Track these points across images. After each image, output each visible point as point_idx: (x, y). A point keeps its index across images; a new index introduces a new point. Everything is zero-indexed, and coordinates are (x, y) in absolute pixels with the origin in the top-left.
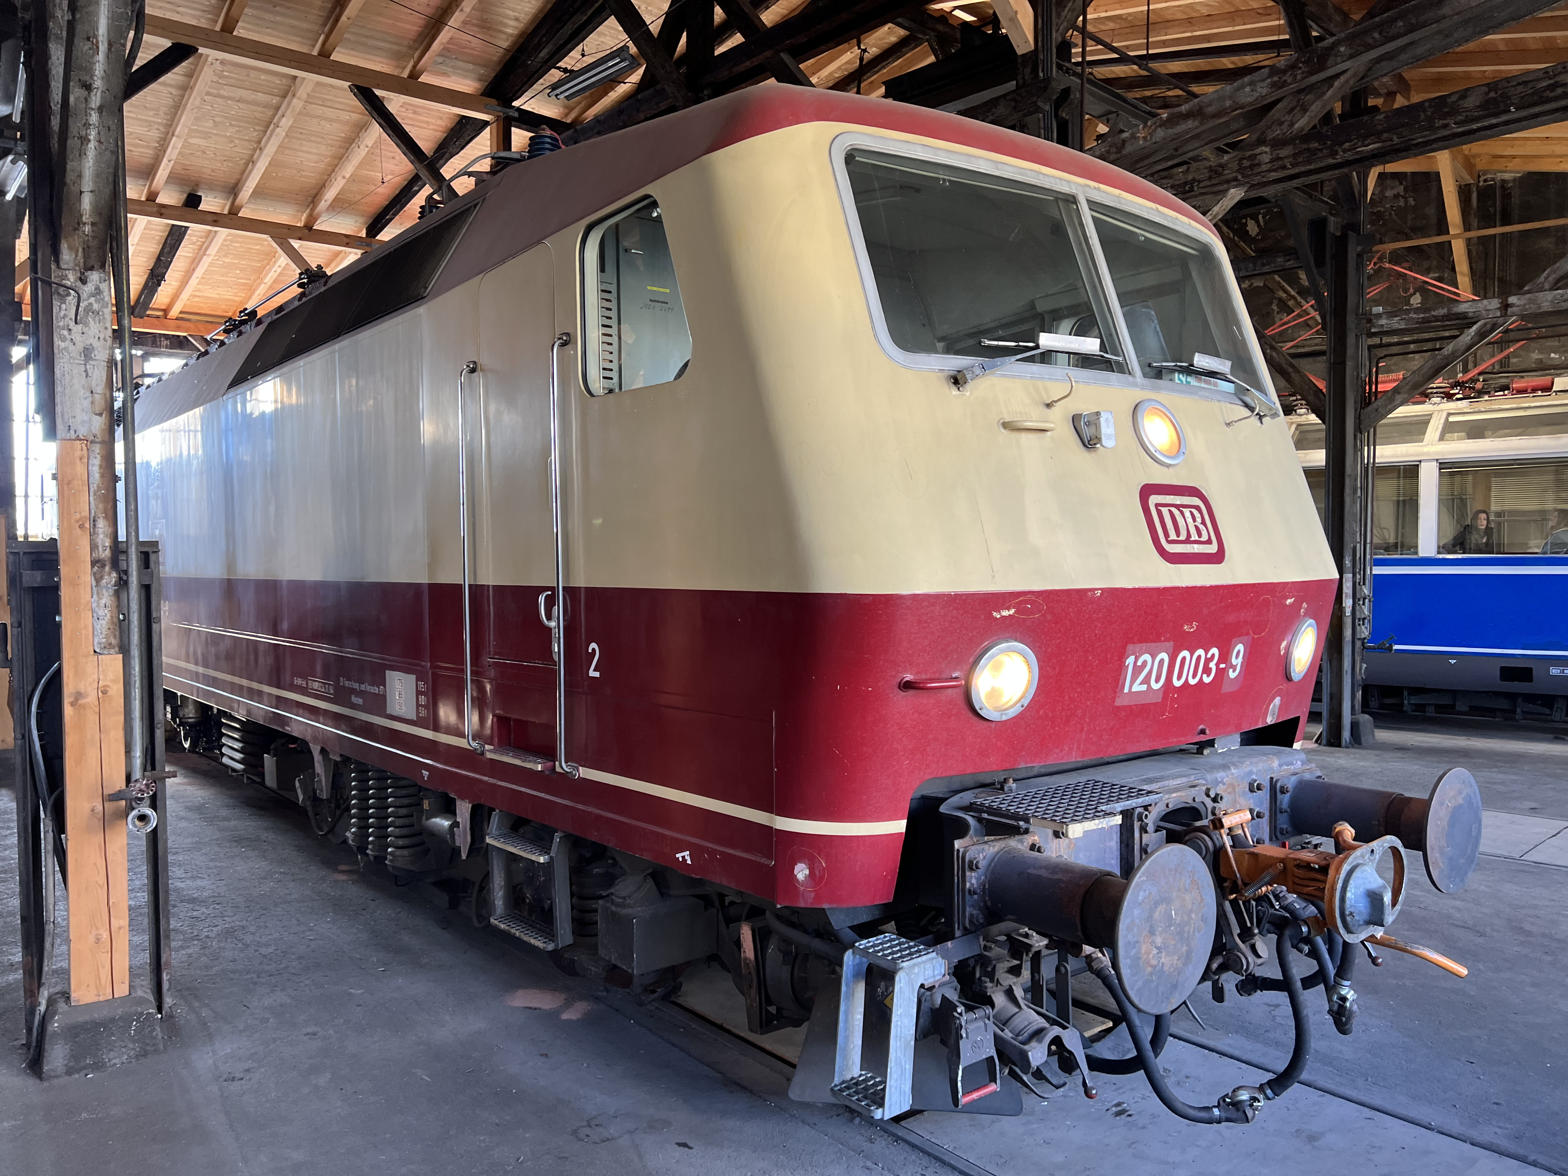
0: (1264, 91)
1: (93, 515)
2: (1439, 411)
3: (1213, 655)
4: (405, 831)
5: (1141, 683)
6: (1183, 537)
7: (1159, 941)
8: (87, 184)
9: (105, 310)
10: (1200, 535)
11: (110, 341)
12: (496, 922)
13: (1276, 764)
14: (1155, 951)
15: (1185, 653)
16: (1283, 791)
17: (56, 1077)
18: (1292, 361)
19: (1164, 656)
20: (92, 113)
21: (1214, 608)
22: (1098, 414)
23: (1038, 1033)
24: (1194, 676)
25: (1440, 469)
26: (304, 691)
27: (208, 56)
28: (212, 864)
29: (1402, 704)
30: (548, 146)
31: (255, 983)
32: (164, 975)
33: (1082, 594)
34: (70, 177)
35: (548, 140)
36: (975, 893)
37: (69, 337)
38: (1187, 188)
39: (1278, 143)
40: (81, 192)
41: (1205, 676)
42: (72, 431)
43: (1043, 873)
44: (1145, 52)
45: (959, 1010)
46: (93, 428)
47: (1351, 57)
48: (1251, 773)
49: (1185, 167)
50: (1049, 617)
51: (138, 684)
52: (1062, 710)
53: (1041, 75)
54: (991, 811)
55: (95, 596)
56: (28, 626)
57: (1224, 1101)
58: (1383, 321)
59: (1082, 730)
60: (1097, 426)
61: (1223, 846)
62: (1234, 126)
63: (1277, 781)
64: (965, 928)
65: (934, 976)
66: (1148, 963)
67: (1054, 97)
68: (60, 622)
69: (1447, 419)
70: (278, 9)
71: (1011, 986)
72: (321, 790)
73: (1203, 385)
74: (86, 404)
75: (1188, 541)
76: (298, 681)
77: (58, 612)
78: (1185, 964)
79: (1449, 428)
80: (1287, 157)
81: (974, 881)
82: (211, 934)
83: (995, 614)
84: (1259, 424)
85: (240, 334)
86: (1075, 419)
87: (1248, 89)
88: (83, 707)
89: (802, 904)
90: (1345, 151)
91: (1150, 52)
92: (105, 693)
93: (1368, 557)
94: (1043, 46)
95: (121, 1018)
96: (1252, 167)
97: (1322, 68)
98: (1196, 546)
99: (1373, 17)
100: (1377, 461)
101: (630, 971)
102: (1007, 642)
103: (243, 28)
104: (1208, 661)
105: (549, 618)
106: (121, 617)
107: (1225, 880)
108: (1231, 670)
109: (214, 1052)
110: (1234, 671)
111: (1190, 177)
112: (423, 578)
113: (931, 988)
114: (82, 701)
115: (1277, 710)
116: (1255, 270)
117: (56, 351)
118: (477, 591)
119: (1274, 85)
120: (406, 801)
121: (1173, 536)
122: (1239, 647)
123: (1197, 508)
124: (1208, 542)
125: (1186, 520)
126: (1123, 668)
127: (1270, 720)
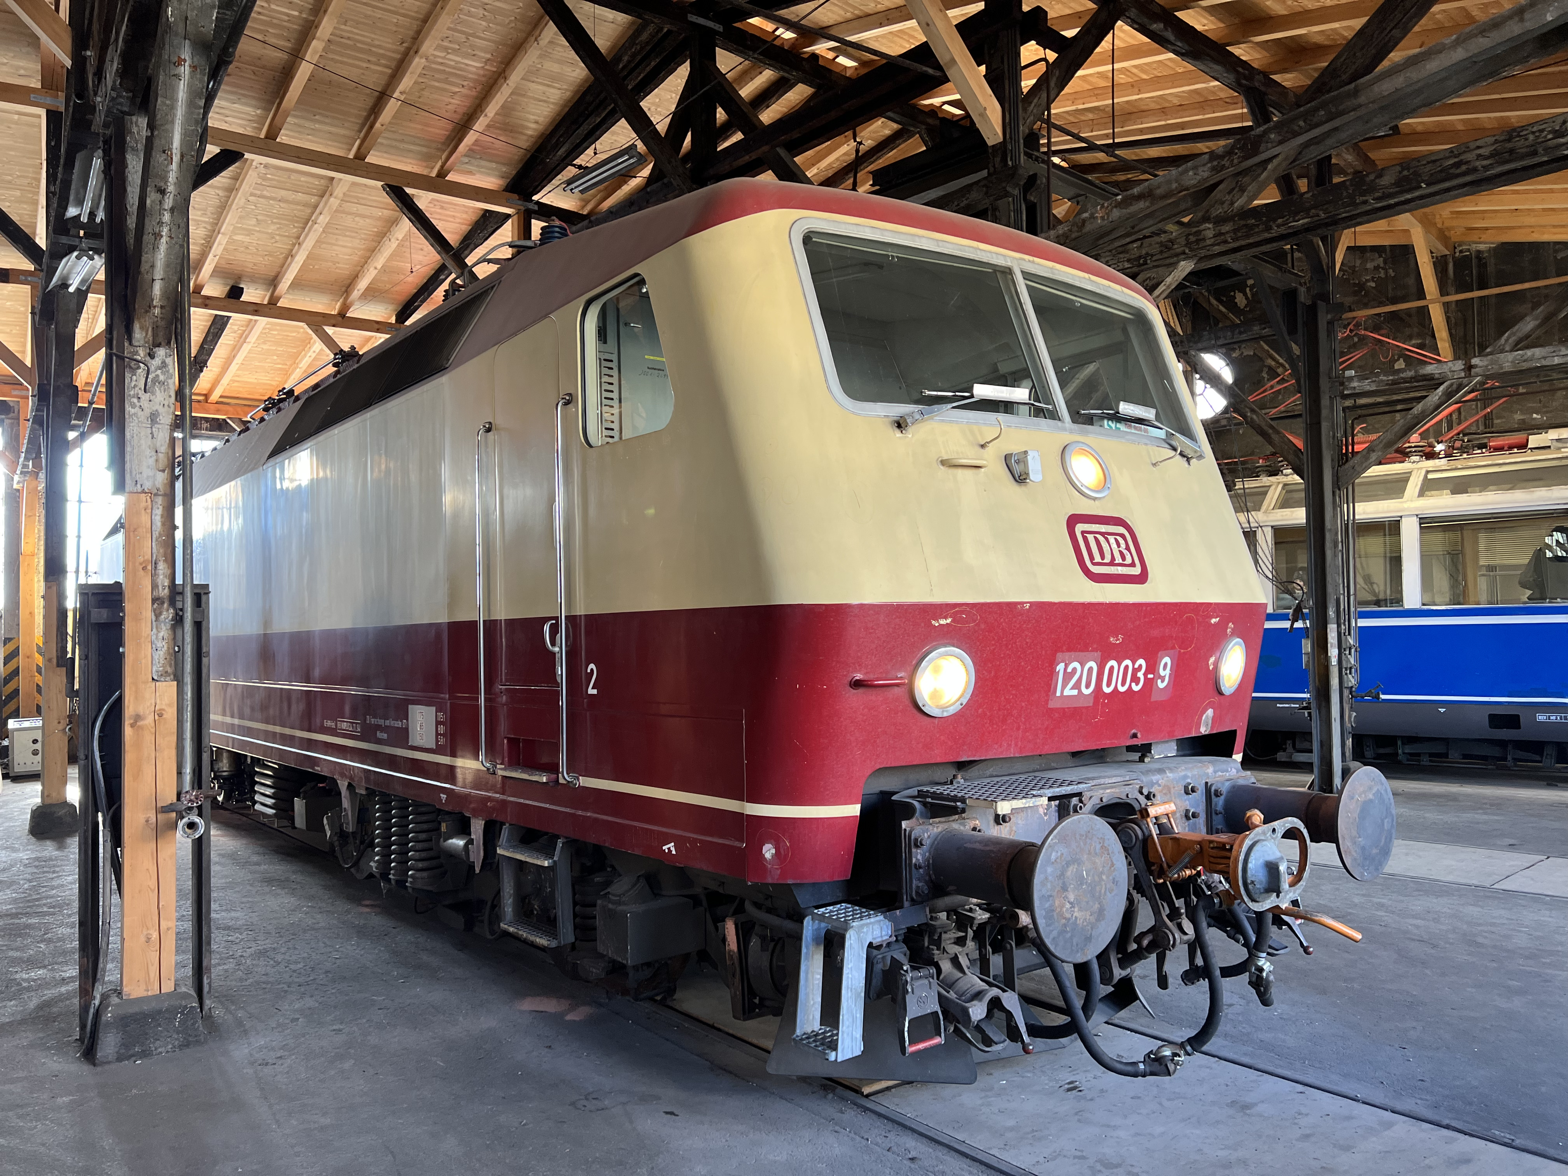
0: (1206, 175)
1: (154, 558)
2: (1418, 469)
3: (1140, 666)
4: (424, 855)
5: (1072, 688)
6: (1107, 560)
7: (1072, 897)
8: (159, 273)
9: (169, 381)
10: (1123, 557)
11: (172, 406)
12: (506, 926)
13: (1210, 770)
14: (1068, 906)
15: (1113, 663)
16: (1217, 794)
17: (109, 1063)
18: (1272, 423)
19: (1092, 664)
20: (165, 213)
21: (1138, 623)
22: (1026, 452)
23: (978, 995)
24: (1123, 684)
25: (1420, 524)
26: (333, 732)
27: (253, 161)
28: (244, 900)
29: (1397, 754)
30: (557, 235)
31: (286, 992)
32: (205, 978)
33: (1011, 606)
34: (144, 267)
35: (557, 229)
36: (920, 867)
37: (138, 404)
38: (1141, 261)
39: (1219, 221)
40: (153, 280)
41: (1133, 685)
42: (139, 486)
43: (977, 846)
44: (1111, 141)
45: (905, 968)
46: (157, 483)
47: (1281, 143)
48: (1186, 777)
49: (1139, 243)
50: (983, 626)
51: (189, 709)
52: (999, 710)
53: (1010, 163)
54: (934, 796)
55: (154, 630)
56: (93, 657)
57: (1149, 1057)
58: (1355, 384)
59: (1018, 729)
60: (1025, 463)
61: (1151, 835)
62: (1183, 206)
63: (1211, 785)
64: (912, 900)
65: (882, 936)
66: (1061, 915)
67: (1022, 183)
68: (124, 653)
69: (1426, 476)
70: (317, 117)
71: (956, 954)
72: (348, 824)
73: (1133, 431)
74: (151, 461)
75: (1112, 563)
76: (329, 723)
77: (121, 644)
78: (1098, 920)
79: (1429, 486)
80: (1227, 232)
81: (919, 857)
82: (244, 954)
83: (933, 622)
84: (1186, 464)
85: (279, 410)
86: (1007, 458)
87: (1191, 173)
88: (141, 728)
89: (770, 880)
90: (1278, 226)
91: (1116, 141)
92: (160, 715)
93: (1352, 609)
94: (1011, 138)
95: (166, 1010)
96: (1198, 241)
97: (1255, 152)
98: (1119, 568)
99: (1299, 106)
100: (1357, 517)
101: (624, 962)
102: (946, 647)
103: (286, 135)
104: (1135, 671)
105: (553, 644)
106: (176, 649)
107: (1153, 864)
108: (1159, 681)
109: (249, 1044)
110: (1163, 681)
111: (1144, 252)
112: (443, 618)
113: (879, 947)
114: (139, 723)
115: (1210, 722)
116: (1233, 338)
117: (127, 416)
118: (491, 625)
119: (1213, 169)
120: (425, 826)
121: (1098, 559)
122: (1165, 660)
123: (1122, 536)
124: (1131, 565)
125: (1111, 546)
126: (1054, 674)
127: (1203, 730)
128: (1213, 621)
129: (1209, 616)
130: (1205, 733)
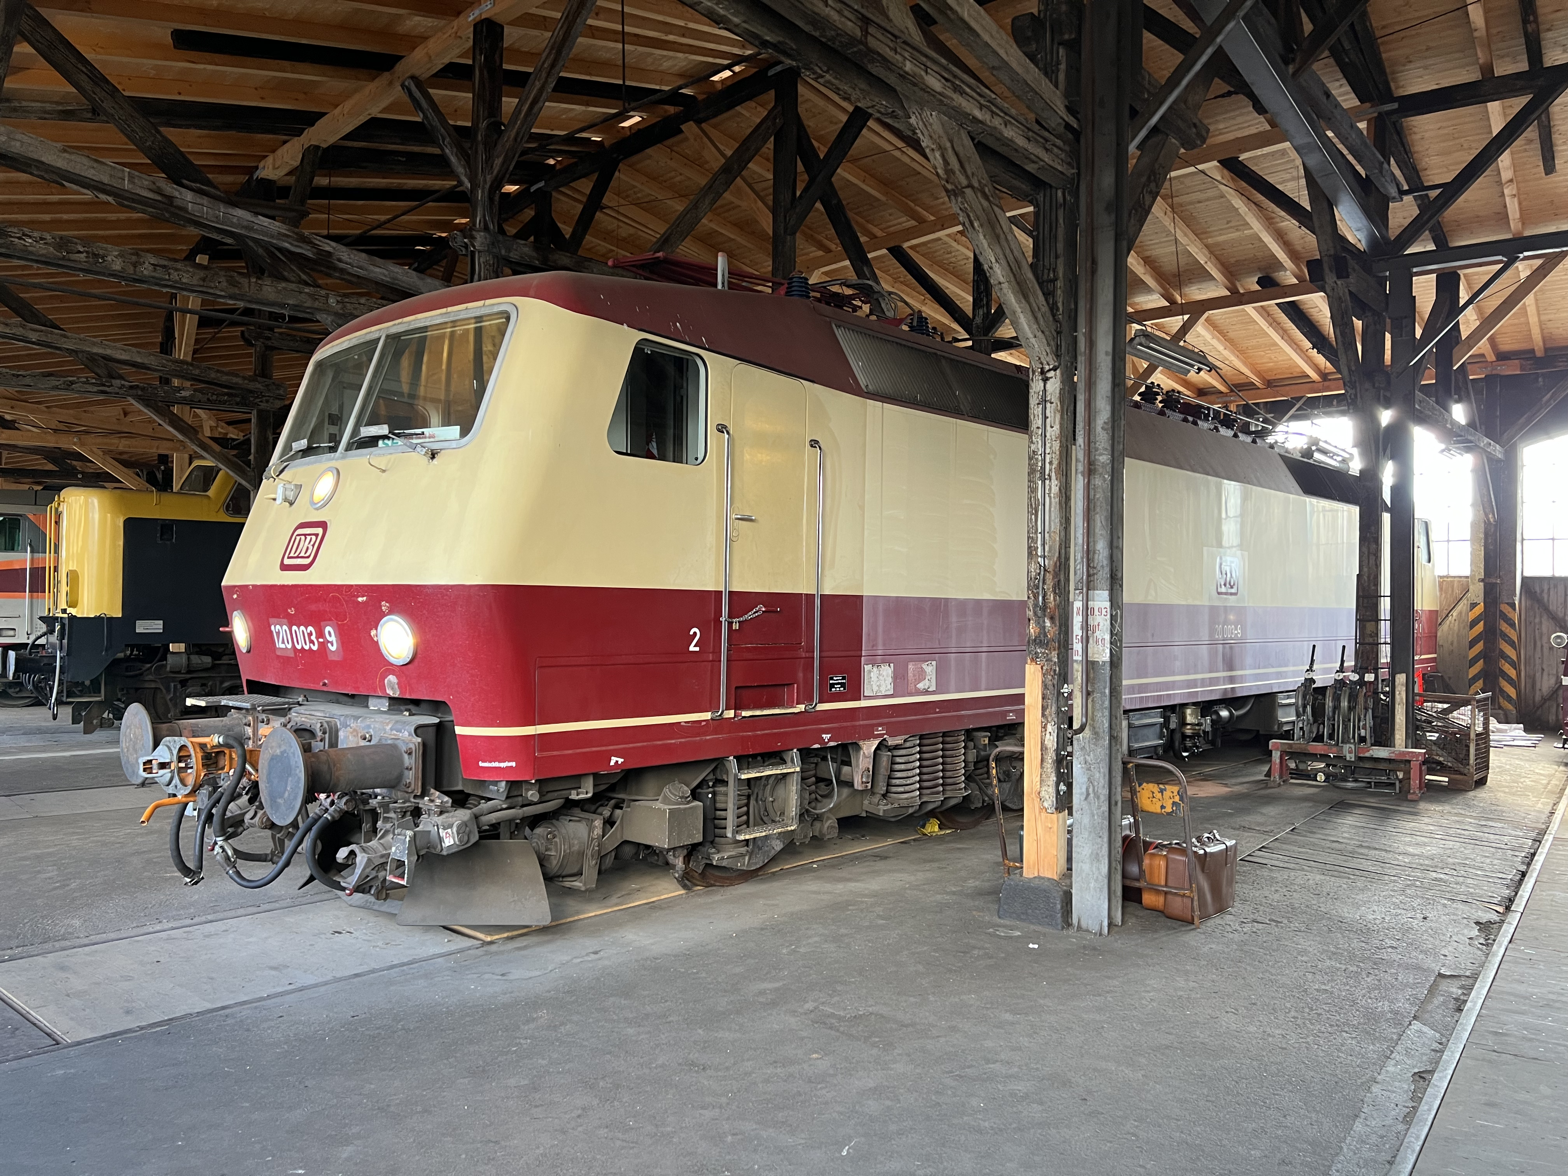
5: (282, 643)
10: (307, 551)
15: (296, 628)
19: (286, 628)
24: (306, 644)
41: (312, 645)
50: (244, 599)
75: (298, 556)
83: (233, 596)
98: (300, 560)
110: (332, 646)
115: (396, 687)
122: (328, 629)
123: (317, 535)
124: (308, 557)
125: (305, 544)
126: (272, 632)
127: (390, 692)
128: (360, 599)
129: (354, 596)
130: (397, 696)
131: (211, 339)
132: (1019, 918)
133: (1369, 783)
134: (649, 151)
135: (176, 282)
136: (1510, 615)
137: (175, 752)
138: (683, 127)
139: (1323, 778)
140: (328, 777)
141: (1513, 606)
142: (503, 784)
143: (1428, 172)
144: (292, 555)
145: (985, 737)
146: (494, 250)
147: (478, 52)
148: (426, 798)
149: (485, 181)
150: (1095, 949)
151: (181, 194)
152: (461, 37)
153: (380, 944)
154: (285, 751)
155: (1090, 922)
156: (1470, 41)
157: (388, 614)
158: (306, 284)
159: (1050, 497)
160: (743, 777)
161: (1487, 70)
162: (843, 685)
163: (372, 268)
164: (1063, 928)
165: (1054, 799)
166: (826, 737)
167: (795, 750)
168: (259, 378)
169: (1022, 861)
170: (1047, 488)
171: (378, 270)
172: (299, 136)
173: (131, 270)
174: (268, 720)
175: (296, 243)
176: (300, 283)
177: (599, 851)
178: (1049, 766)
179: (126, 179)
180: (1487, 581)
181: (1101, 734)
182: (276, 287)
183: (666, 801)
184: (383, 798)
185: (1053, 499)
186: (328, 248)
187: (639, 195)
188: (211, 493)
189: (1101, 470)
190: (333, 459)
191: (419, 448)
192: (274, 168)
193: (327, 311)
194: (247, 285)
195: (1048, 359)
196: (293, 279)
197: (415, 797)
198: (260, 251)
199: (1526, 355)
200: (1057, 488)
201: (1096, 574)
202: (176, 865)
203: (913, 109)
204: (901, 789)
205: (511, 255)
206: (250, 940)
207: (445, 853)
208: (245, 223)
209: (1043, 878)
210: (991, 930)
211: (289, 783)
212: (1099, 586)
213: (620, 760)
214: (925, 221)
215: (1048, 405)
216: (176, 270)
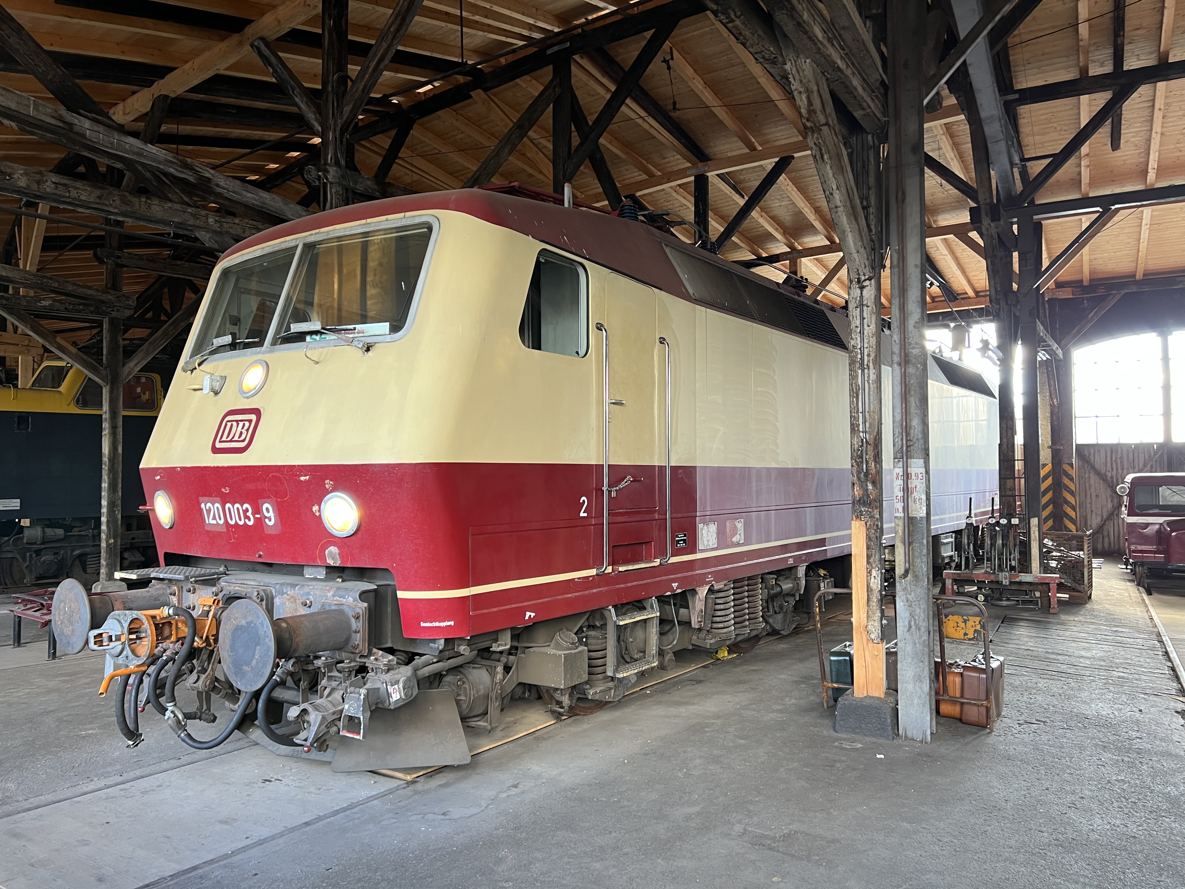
3: (248, 509)
5: (213, 520)
15: (229, 505)
19: (218, 505)
24: (240, 520)
83: (155, 478)
98: (234, 443)
102: (161, 490)
108: (267, 520)
115: (338, 556)
122: (266, 505)
123: (250, 421)
124: (243, 441)
125: (237, 430)
126: (201, 510)
127: (331, 562)
129: (296, 475)
130: (337, 565)
131: (53, 261)
132: (853, 731)
133: (1018, 601)
134: (440, 113)
135: (74, 199)
136: (1070, 472)
137: (126, 625)
138: (472, 93)
139: (983, 598)
140: (289, 644)
141: (1071, 465)
142: (442, 642)
143: (1027, 148)
144: (224, 439)
145: (773, 578)
146: (344, 183)
147: (327, 17)
148: (372, 658)
149: (336, 124)
150: (927, 756)
151: (79, 121)
152: (309, 5)
153: (312, 789)
154: (252, 622)
155: (915, 732)
156: (1076, 48)
157: (332, 491)
158: (188, 205)
159: (869, 383)
160: (621, 623)
161: (1084, 70)
162: (684, 541)
163: (245, 193)
164: (893, 738)
165: (880, 632)
166: (675, 585)
167: (654, 598)
168: (110, 291)
169: (853, 683)
170: (866, 375)
171: (250, 195)
172: (149, 87)
173: (35, 187)
174: (195, 589)
175: (180, 169)
176: (182, 203)
177: (501, 693)
178: (874, 604)
179: (32, 106)
180: (1054, 447)
181: (921, 577)
182: (163, 207)
183: (558, 647)
184: (326, 659)
185: (871, 385)
186: (207, 175)
187: (426, 149)
188: (63, 388)
189: (914, 361)
190: (259, 353)
191: (355, 343)
192: (124, 114)
193: (207, 229)
194: (137, 204)
195: (864, 271)
196: (177, 200)
197: (362, 656)
198: (148, 175)
199: (1077, 284)
200: (875, 376)
201: (912, 445)
202: (121, 730)
203: (792, 56)
204: (721, 625)
205: (358, 187)
206: (188, 793)
207: (392, 707)
208: (136, 150)
209: (873, 697)
210: (836, 744)
211: (257, 652)
212: (916, 455)
213: (533, 615)
214: (654, 176)
215: (865, 308)
216: (76, 188)
